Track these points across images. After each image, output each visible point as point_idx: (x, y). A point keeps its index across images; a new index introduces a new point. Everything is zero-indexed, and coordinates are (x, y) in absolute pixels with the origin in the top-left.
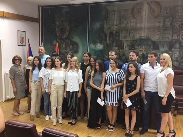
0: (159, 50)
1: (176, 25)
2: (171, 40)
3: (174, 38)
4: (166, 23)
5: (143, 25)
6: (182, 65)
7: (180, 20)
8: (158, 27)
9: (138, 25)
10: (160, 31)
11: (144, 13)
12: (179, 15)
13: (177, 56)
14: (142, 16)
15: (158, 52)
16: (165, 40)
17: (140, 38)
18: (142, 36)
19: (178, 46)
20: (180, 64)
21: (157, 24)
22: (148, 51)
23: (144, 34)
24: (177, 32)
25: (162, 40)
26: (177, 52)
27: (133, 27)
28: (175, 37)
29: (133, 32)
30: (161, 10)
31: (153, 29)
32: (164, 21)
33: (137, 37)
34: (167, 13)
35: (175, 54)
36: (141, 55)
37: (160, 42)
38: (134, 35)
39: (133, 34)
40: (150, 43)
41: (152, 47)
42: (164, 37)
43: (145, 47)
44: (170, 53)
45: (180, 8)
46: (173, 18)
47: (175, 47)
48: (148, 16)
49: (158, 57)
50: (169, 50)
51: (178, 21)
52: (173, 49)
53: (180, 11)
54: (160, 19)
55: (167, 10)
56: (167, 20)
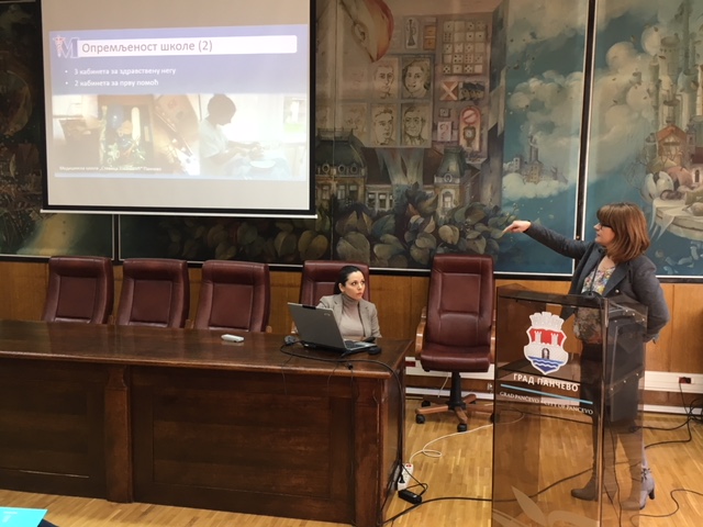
0: (389, 182)
1: (445, 87)
2: (429, 146)
3: (439, 139)
4: (410, 81)
5: (329, 89)
6: (469, 237)
7: (457, 69)
8: (383, 95)
11: (330, 39)
12: (453, 50)
13: (454, 206)
14: (323, 53)
15: (386, 189)
16: (410, 144)
17: (319, 137)
18: (327, 131)
19: (453, 166)
20: (463, 234)
21: (379, 84)
22: (353, 188)
23: (333, 122)
24: (449, 116)
25: (399, 146)
26: (452, 191)
28: (445, 133)
30: (390, 29)
31: (365, 105)
32: (404, 75)
35: (444, 196)
36: (325, 204)
37: (393, 151)
40: (357, 156)
41: (363, 171)
42: (404, 134)
43: (338, 173)
44: (429, 192)
45: (457, 25)
46: (434, 63)
47: (443, 170)
48: (345, 53)
49: (387, 209)
50: (425, 183)
51: (452, 75)
52: (437, 180)
53: (457, 37)
54: (387, 67)
55: (411, 31)
56: (415, 70)
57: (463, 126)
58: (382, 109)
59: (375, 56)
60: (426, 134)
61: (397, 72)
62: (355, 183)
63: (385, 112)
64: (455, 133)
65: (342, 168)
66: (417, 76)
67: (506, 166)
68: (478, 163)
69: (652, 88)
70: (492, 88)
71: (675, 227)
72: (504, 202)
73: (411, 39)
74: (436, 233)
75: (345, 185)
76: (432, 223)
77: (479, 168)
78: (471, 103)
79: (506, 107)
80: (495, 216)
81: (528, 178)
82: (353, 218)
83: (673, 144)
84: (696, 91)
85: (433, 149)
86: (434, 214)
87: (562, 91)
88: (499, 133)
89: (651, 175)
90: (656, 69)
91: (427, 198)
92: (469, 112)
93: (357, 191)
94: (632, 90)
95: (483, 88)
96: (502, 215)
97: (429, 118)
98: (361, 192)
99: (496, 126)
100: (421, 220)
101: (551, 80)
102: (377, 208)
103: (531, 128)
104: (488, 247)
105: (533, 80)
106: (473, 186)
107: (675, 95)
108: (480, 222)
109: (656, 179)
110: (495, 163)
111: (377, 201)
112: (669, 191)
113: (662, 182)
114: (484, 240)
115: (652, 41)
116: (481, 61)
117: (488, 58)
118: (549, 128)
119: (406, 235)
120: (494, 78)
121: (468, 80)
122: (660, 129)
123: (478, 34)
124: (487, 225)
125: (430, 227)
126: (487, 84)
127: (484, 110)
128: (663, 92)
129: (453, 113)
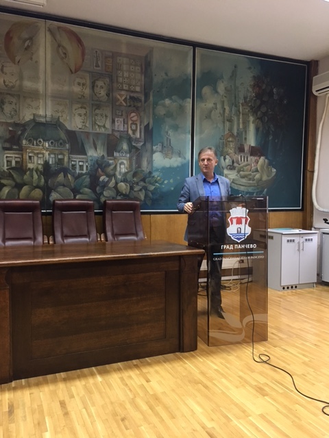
0: (86, 154)
1: (119, 97)
2: (111, 133)
3: (116, 129)
4: (97, 90)
5: (40, 87)
6: (135, 189)
7: (125, 87)
8: (80, 97)
9: (27, 84)
10: (85, 108)
11: (41, 53)
12: (123, 75)
13: (126, 171)
14: (36, 62)
15: (83, 158)
16: (98, 131)
17: (34, 120)
18: (40, 116)
19: (125, 146)
20: (132, 188)
21: (77, 89)
22: (60, 157)
23: (45, 111)
25: (91, 131)
26: (125, 162)
27: (13, 87)
28: (120, 125)
29: (14, 100)
30: (83, 54)
31: (67, 101)
33: (27, 116)
34: (97, 66)
35: (120, 164)
36: (40, 167)
37: (88, 134)
38: (16, 111)
39: (13, 106)
40: (63, 135)
41: (67, 145)
42: (94, 124)
43: (49, 146)
44: (111, 162)
45: (125, 60)
46: (112, 81)
47: (119, 148)
48: (53, 64)
49: (85, 171)
50: (108, 156)
51: (122, 90)
52: (116, 154)
53: (125, 67)
54: (81, 78)
55: (97, 59)
56: (100, 83)
57: (130, 122)
58: (80, 106)
59: (73, 70)
60: (108, 125)
61: (88, 83)
62: (61, 154)
63: (81, 108)
64: (126, 126)
65: (52, 143)
66: (102, 87)
67: (154, 148)
68: (139, 145)
69: (222, 112)
70: (145, 101)
71: (233, 184)
72: (154, 169)
73: (97, 63)
74: (116, 187)
75: (55, 154)
76: (113, 181)
77: (140, 148)
78: (134, 108)
79: (154, 114)
80: (149, 177)
81: (166, 156)
82: (61, 177)
83: (231, 141)
84: (239, 116)
85: (113, 135)
86: (114, 175)
87: (182, 108)
88: (150, 128)
89: (223, 157)
90: (223, 102)
91: (109, 165)
92: (133, 114)
93: (64, 159)
94: (213, 112)
95: (140, 101)
96: (153, 177)
97: (109, 115)
98: (66, 159)
99: (148, 124)
100: (107, 179)
101: (176, 101)
102: (78, 171)
103: (167, 127)
104: (146, 196)
105: (167, 100)
106: (137, 159)
107: (231, 117)
108: (141, 180)
109: (225, 159)
110: (148, 145)
111: (78, 166)
112: (230, 165)
113: (227, 161)
114: (144, 191)
115: (221, 87)
116: (139, 84)
117: (143, 83)
118: (176, 128)
119: (98, 188)
120: (147, 96)
121: (132, 95)
122: (226, 133)
123: (137, 68)
124: (145, 182)
125: (112, 184)
126: (143, 99)
127: (142, 114)
128: (226, 115)
129: (124, 113)
